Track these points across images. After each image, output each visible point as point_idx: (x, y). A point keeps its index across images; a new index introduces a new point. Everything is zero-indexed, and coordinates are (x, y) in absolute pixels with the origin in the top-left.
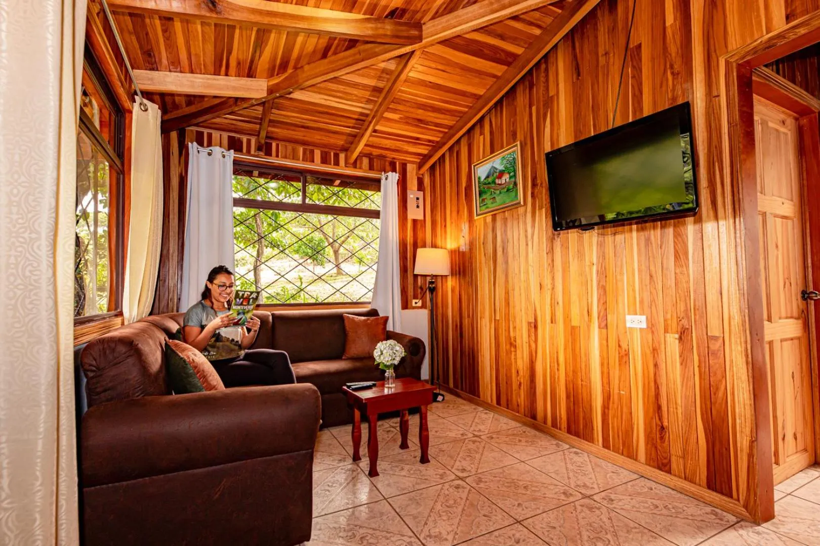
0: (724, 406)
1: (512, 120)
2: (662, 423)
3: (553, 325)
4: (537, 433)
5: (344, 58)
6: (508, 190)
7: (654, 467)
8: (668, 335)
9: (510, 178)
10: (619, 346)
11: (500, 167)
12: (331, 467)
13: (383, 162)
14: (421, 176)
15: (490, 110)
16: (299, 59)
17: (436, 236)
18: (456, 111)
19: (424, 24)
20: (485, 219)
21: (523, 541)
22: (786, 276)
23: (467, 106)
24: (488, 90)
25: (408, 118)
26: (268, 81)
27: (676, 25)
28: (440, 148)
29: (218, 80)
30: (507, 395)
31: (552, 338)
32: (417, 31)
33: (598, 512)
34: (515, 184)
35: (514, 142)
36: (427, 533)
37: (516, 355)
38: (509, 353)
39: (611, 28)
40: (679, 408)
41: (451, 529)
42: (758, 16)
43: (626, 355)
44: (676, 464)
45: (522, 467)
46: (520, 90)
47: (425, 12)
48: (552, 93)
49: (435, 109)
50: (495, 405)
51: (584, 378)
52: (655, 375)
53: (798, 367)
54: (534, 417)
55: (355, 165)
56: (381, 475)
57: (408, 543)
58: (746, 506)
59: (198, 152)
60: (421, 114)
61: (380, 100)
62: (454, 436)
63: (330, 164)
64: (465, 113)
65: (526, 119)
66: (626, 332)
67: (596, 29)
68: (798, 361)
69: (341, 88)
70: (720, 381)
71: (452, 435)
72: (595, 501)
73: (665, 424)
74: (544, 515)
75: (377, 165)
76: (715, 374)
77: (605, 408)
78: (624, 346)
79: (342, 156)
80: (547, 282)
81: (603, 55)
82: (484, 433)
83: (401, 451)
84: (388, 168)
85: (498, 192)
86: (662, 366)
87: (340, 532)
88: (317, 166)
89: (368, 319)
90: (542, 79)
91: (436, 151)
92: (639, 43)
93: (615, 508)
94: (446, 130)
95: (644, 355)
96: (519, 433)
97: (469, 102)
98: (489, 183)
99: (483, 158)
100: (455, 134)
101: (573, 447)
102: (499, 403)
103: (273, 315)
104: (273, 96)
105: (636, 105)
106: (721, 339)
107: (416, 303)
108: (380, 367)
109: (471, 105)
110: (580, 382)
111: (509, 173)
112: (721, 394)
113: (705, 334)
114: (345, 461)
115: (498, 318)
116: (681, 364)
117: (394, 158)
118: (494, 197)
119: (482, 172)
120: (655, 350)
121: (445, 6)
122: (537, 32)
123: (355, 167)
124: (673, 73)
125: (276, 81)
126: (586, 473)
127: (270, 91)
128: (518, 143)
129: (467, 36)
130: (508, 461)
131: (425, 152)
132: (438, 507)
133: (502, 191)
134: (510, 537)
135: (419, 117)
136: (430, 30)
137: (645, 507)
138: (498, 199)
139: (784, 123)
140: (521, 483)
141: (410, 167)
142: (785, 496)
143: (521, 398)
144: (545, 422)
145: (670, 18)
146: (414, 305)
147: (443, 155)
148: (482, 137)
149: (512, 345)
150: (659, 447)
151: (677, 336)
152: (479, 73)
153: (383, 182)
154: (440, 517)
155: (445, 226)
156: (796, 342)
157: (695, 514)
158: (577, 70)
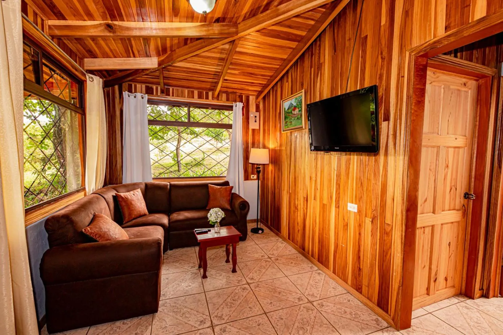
0: (389, 264)
1: (302, 75)
2: (360, 266)
3: (315, 201)
4: (304, 258)
5: (197, 45)
6: (298, 118)
7: (354, 288)
8: (366, 218)
9: (299, 111)
10: (344, 219)
11: (295, 104)
12: (187, 270)
13: (234, 96)
14: (258, 103)
15: (291, 67)
16: (171, 47)
17: (265, 139)
18: (273, 68)
19: (239, 23)
20: (287, 133)
21: (262, 325)
22: (453, 184)
23: (278, 65)
24: (289, 55)
25: (244, 73)
26: (158, 58)
27: (386, 25)
28: (267, 87)
29: (130, 60)
30: (293, 235)
31: (314, 208)
32: (235, 28)
33: (311, 312)
34: (301, 115)
35: (302, 89)
36: (216, 315)
37: (297, 214)
38: (294, 212)
39: (353, 22)
40: (368, 260)
41: (229, 313)
42: (430, 25)
43: (346, 225)
44: (364, 289)
45: (285, 280)
46: (307, 56)
47: (238, 18)
48: (322, 61)
49: (258, 67)
50: (287, 239)
51: (327, 234)
52: (359, 239)
53: (455, 239)
54: (304, 249)
55: (218, 98)
56: (209, 278)
57: (204, 319)
58: (393, 320)
59: (129, 96)
60: (251, 70)
61: (224, 64)
62: (258, 257)
63: (203, 99)
64: (278, 69)
65: (309, 76)
66: (347, 212)
67: (345, 22)
68: (455, 235)
69: (201, 59)
70: (388, 250)
71: (256, 256)
72: (313, 305)
73: (361, 267)
74: (281, 311)
75: (231, 97)
76: (387, 245)
77: (335, 252)
78: (346, 220)
79: (210, 94)
80: (314, 176)
81: (348, 40)
82: (275, 256)
83: (225, 264)
84: (238, 99)
85: (293, 118)
86: (363, 235)
87: (175, 309)
88: (196, 100)
89: (221, 188)
90: (317, 51)
91: (265, 89)
92: (366, 34)
93: (322, 311)
94: (269, 78)
95: (355, 227)
96: (294, 258)
97: (279, 62)
98: (289, 113)
99: (288, 97)
100: (274, 80)
101: (320, 270)
102: (289, 238)
103: (170, 184)
104: (161, 67)
105: (362, 75)
106: (391, 226)
107: (253, 177)
108: (210, 223)
109: (281, 64)
110: (325, 236)
111: (299, 108)
112: (388, 257)
113: (384, 221)
114: (194, 267)
115: (290, 192)
116: (371, 236)
117: (241, 93)
118: (291, 122)
119: (286, 105)
120: (360, 225)
121: (249, 13)
122: (312, 23)
123: (218, 100)
124: (382, 58)
125: (162, 58)
126: (318, 287)
127: (160, 64)
128: (303, 91)
129: (269, 28)
130: (280, 275)
131: (260, 90)
132: (229, 300)
133: (295, 118)
134: (256, 322)
135: (250, 72)
136: (242, 28)
137: (339, 312)
138: (293, 123)
139: (465, 84)
140: (278, 290)
141: (251, 98)
142: (428, 314)
143: (299, 238)
144: (308, 253)
145: (384, 20)
146: (252, 178)
147: (269, 91)
148: (287, 83)
149: (296, 208)
150: (358, 279)
151: (371, 220)
152: (281, 47)
153: (234, 108)
154: (227, 305)
155: (269, 134)
156: (456, 224)
157: (365, 320)
158: (335, 48)
